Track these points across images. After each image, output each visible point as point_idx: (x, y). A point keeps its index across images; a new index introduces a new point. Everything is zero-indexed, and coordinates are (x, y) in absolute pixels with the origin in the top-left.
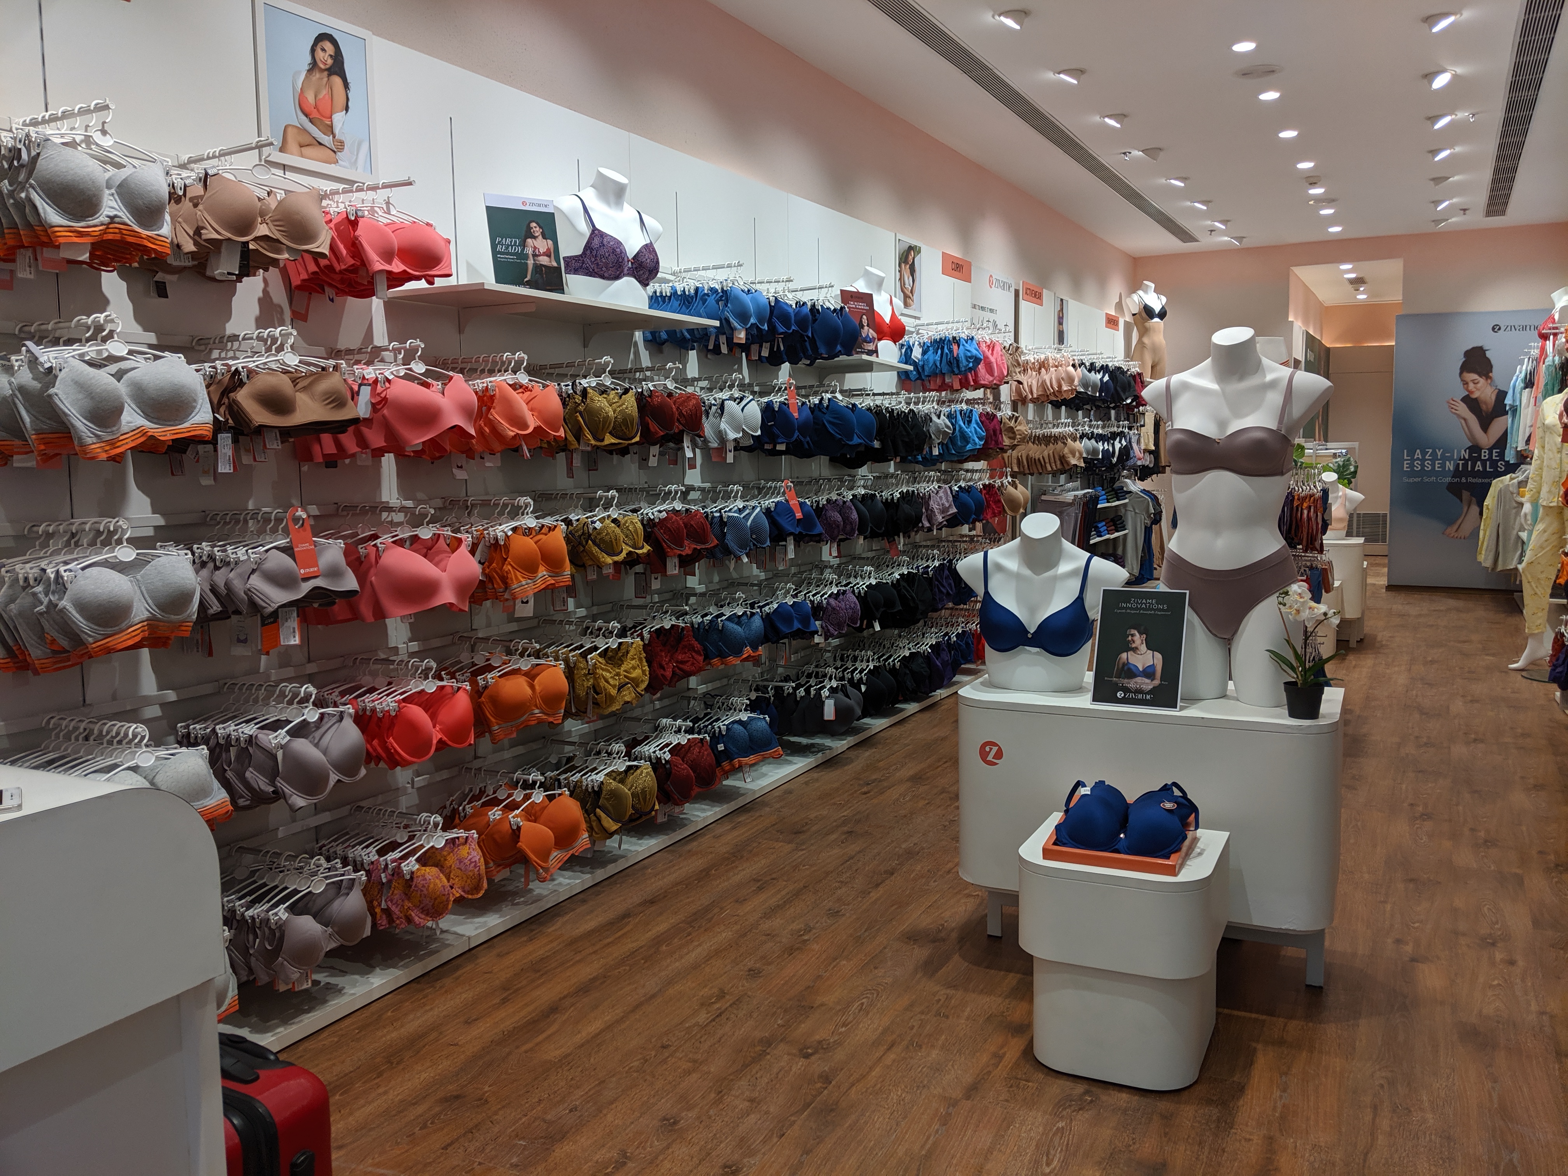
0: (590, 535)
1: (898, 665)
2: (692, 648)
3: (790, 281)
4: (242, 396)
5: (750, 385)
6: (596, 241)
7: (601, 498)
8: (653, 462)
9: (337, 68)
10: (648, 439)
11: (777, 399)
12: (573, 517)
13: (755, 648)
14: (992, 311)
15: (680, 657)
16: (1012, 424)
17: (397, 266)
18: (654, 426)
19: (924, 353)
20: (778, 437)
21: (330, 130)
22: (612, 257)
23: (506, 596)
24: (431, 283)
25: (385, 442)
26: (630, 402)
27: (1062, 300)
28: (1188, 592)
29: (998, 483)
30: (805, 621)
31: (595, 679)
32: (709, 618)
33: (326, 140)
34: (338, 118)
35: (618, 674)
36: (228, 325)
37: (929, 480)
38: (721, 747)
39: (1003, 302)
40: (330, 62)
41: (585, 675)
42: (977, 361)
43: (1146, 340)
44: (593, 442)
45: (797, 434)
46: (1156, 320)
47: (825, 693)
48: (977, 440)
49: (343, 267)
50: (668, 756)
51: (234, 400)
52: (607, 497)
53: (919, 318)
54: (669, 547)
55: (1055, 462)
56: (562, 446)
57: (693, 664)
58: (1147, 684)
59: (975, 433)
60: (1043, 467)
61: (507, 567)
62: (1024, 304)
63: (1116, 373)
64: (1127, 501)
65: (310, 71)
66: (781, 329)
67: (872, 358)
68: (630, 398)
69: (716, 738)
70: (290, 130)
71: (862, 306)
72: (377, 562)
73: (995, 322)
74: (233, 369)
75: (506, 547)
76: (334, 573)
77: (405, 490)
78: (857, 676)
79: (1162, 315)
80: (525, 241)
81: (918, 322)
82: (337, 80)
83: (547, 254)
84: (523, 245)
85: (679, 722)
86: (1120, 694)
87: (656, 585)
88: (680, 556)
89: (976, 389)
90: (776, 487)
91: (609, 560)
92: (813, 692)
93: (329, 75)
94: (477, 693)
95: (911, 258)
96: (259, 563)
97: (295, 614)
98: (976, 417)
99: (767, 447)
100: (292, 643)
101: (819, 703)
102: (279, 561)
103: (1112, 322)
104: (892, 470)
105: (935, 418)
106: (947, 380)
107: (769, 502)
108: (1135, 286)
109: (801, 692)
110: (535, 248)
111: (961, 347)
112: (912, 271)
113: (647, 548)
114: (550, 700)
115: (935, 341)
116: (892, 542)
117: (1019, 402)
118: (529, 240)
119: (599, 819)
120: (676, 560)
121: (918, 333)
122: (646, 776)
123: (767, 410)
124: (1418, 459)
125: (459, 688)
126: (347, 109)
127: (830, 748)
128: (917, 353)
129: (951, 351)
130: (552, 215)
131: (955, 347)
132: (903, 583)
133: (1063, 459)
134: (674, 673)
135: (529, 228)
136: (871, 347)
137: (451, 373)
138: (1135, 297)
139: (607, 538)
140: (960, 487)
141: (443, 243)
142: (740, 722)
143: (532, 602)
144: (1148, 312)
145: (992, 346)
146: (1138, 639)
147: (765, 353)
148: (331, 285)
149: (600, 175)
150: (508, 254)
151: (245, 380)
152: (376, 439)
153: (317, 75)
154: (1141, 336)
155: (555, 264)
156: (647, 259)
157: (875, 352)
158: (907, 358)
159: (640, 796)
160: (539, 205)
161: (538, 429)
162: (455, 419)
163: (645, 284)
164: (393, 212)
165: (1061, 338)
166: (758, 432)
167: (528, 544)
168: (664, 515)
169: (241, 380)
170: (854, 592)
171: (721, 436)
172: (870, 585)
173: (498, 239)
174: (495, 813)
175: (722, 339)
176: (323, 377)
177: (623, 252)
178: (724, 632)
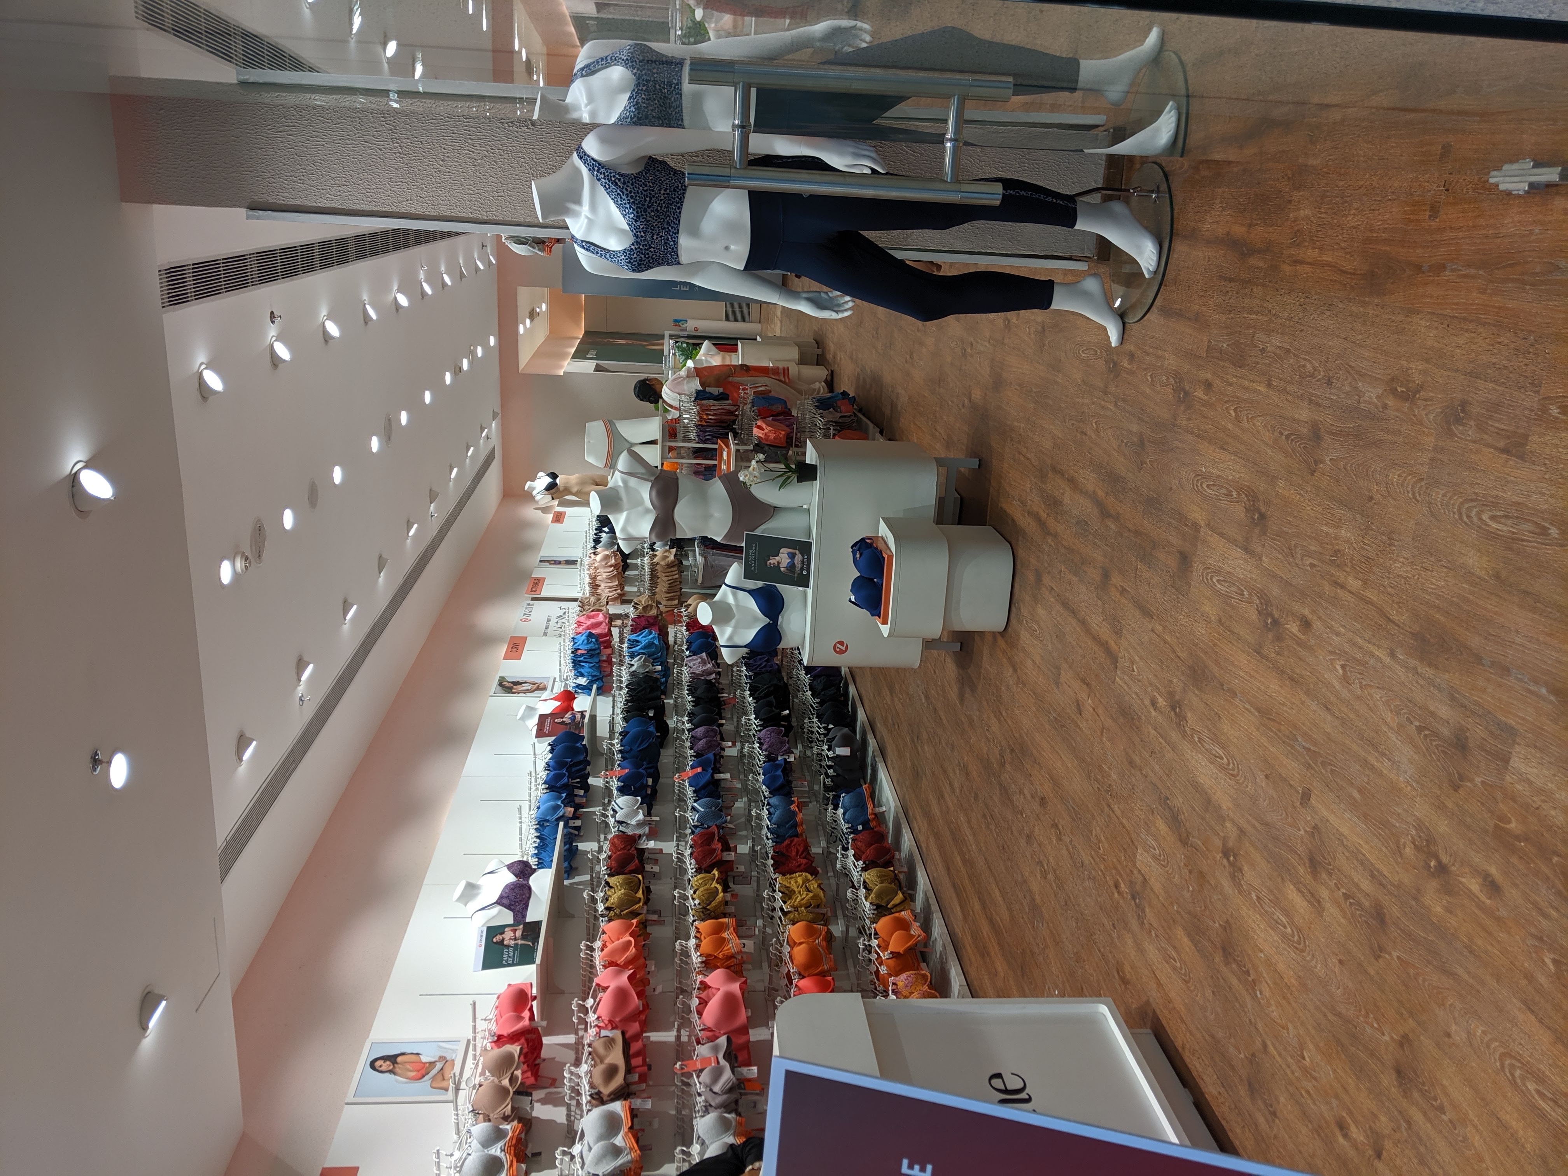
0: (704, 908)
1: (817, 700)
2: (789, 846)
4: (606, 1091)
5: (604, 804)
6: (505, 901)
7: (679, 902)
8: (656, 869)
9: (393, 1059)
10: (641, 870)
11: (615, 784)
12: (691, 919)
13: (793, 802)
14: (549, 620)
15: (794, 853)
16: (640, 607)
17: (526, 1014)
18: (632, 866)
19: (582, 675)
21: (432, 1064)
22: (516, 890)
23: (740, 958)
24: (534, 998)
25: (635, 1022)
26: (615, 881)
27: (541, 561)
30: (777, 767)
31: (801, 907)
32: (769, 834)
33: (439, 1066)
34: (424, 1059)
35: (800, 892)
36: (559, 1121)
37: (680, 673)
38: (860, 828)
39: (542, 612)
40: (388, 1063)
41: (799, 914)
42: (590, 635)
44: (641, 904)
45: (641, 770)
46: (558, 481)
47: (831, 754)
48: (652, 636)
50: (861, 862)
51: (609, 1095)
52: (679, 897)
53: (555, 679)
54: (715, 857)
55: (672, 571)
56: (643, 924)
57: (800, 845)
59: (645, 638)
60: (675, 580)
61: (721, 956)
62: (544, 593)
65: (395, 1074)
66: (565, 780)
67: (587, 715)
68: (613, 881)
69: (854, 831)
70: (434, 1085)
71: (548, 722)
72: (712, 1031)
73: (559, 617)
74: (589, 1098)
75: (708, 956)
77: (667, 1028)
78: (822, 731)
79: (554, 476)
81: (558, 679)
82: (399, 1059)
83: (515, 931)
84: (508, 946)
85: (839, 856)
86: (805, 573)
87: (742, 869)
88: (722, 851)
89: (612, 635)
90: (679, 787)
91: (721, 895)
92: (830, 763)
94: (802, 977)
96: (706, 1086)
97: (739, 1068)
98: (633, 637)
99: (649, 792)
100: (756, 1071)
101: (838, 758)
102: (705, 1076)
104: (671, 701)
105: (633, 669)
106: (605, 658)
107: (689, 791)
108: (529, 497)
109: (831, 772)
110: (510, 939)
111: (579, 647)
112: (518, 683)
113: (715, 872)
114: (810, 932)
115: (574, 667)
116: (725, 703)
117: (623, 599)
118: (505, 943)
119: (895, 906)
120: (725, 853)
121: (567, 680)
122: (871, 876)
123: (623, 791)
125: (796, 986)
126: (418, 1054)
127: (873, 752)
128: (582, 681)
129: (582, 655)
130: (489, 929)
131: (579, 652)
132: (756, 695)
133: (670, 566)
134: (805, 858)
135: (497, 943)
136: (578, 716)
137: (594, 984)
138: (538, 498)
139: (706, 896)
140: (687, 649)
141: (510, 985)
142: (844, 814)
143: (744, 941)
144: (551, 488)
145: (579, 624)
146: (773, 561)
147: (582, 792)
148: (535, 1059)
149: (459, 900)
151: (596, 1091)
152: (635, 1027)
153: (397, 1070)
155: (521, 926)
156: (518, 868)
157: (582, 713)
158: (587, 689)
159: (882, 878)
160: (482, 936)
161: (631, 935)
162: (623, 979)
163: (534, 871)
164: (490, 1017)
165: (571, 563)
166: (639, 798)
167: (706, 943)
168: (693, 861)
169: (596, 1094)
170: (760, 731)
171: (640, 824)
172: (756, 719)
173: (504, 962)
174: (883, 970)
175: (572, 823)
176: (595, 1051)
177: (513, 884)
178: (779, 824)
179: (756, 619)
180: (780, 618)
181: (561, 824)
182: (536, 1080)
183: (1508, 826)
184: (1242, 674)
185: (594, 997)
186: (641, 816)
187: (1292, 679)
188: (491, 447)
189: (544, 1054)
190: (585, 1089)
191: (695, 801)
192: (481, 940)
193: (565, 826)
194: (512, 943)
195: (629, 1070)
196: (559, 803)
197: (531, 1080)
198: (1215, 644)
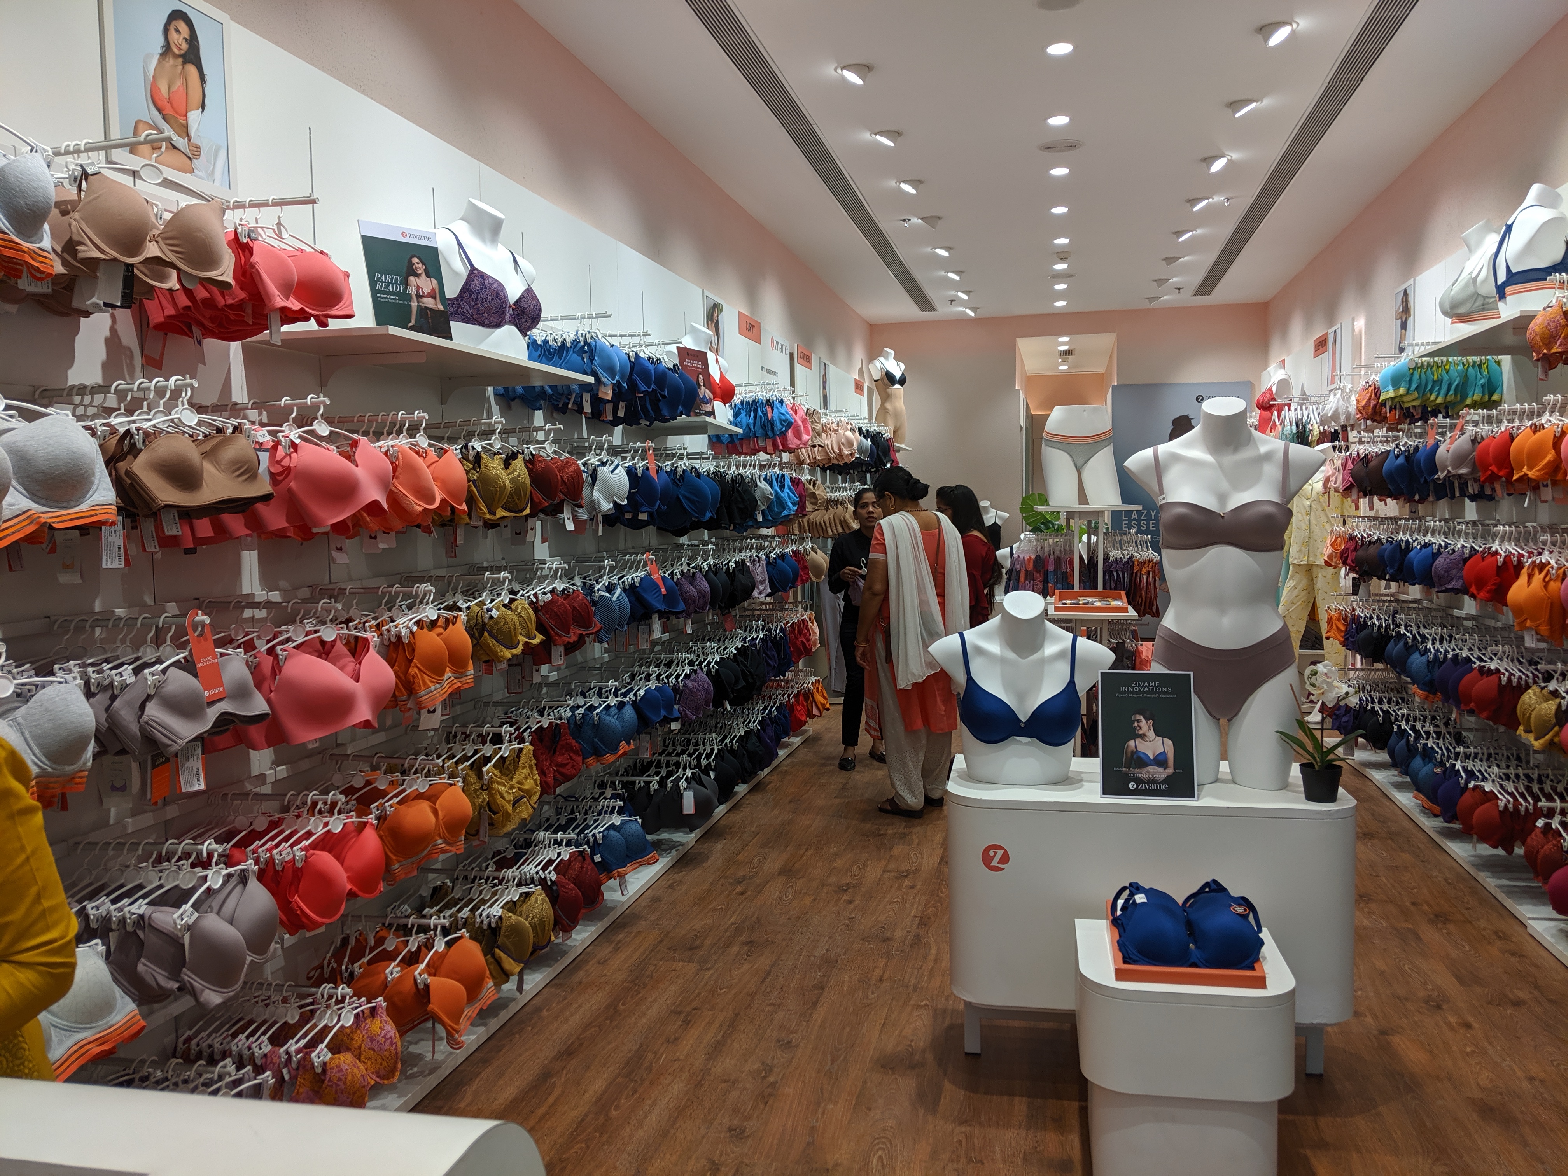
0: (485, 625)
1: (736, 746)
2: (569, 748)
3: (646, 335)
4: (140, 466)
6: (476, 283)
7: (488, 581)
10: (535, 511)
11: (640, 463)
12: (465, 605)
13: (629, 742)
14: (774, 373)
15: (560, 758)
16: (811, 489)
17: (295, 305)
18: (539, 497)
19: (747, 415)
20: (638, 505)
21: (184, 130)
23: (410, 705)
24: (322, 324)
25: (288, 522)
26: (519, 468)
27: (825, 364)
28: (1191, 673)
29: (801, 548)
30: (667, 706)
31: (491, 795)
32: (581, 711)
33: (180, 142)
34: (194, 116)
35: (513, 787)
36: (70, 372)
37: (753, 548)
38: (597, 857)
39: (780, 362)
40: (185, 46)
42: (789, 425)
43: (888, 406)
44: (488, 516)
45: (657, 502)
46: (897, 386)
47: (683, 784)
48: (791, 505)
49: (230, 301)
50: (554, 876)
51: (128, 473)
52: (496, 580)
54: (557, 633)
55: (836, 526)
56: (453, 522)
57: (573, 766)
58: (1160, 773)
59: (787, 496)
61: (413, 671)
62: (799, 369)
63: (876, 438)
66: (642, 387)
69: (594, 851)
71: (698, 364)
72: (276, 678)
73: (776, 384)
74: (122, 430)
75: (412, 647)
76: (240, 694)
77: (266, 580)
78: (704, 762)
79: (902, 381)
80: (406, 279)
82: (192, 69)
83: (432, 295)
84: (406, 283)
85: (562, 834)
86: (1132, 786)
88: (565, 643)
90: (638, 561)
91: (508, 654)
92: (669, 784)
93: (184, 63)
94: (383, 827)
95: (715, 315)
96: (158, 685)
97: (199, 751)
98: (788, 482)
99: (630, 516)
100: (196, 788)
101: (678, 796)
102: (180, 682)
103: (859, 387)
105: (758, 483)
106: (761, 443)
107: (633, 578)
109: (655, 785)
110: (418, 287)
111: (775, 410)
113: (538, 638)
114: (452, 826)
115: (748, 403)
116: (730, 615)
118: (412, 278)
119: (498, 960)
120: (562, 649)
122: (540, 902)
123: (633, 476)
124: (1135, 519)
125: (365, 823)
126: (203, 107)
127: (683, 844)
129: (765, 414)
131: (769, 410)
132: (740, 658)
134: (558, 778)
135: (411, 264)
136: (708, 408)
137: (356, 436)
139: (506, 628)
140: (776, 554)
141: (341, 276)
142: (613, 827)
143: (439, 711)
144: (890, 378)
145: (796, 410)
146: (1145, 725)
147: (621, 413)
148: (201, 325)
150: (389, 293)
151: (140, 445)
152: (275, 521)
154: (883, 403)
155: (441, 308)
156: (528, 305)
157: (712, 413)
159: (539, 927)
160: (421, 238)
161: (443, 501)
162: (373, 493)
164: (285, 235)
166: (626, 502)
167: (431, 640)
168: (549, 597)
169: (133, 446)
170: (703, 673)
171: (593, 506)
172: (714, 662)
173: (377, 275)
174: (393, 971)
175: (587, 397)
176: (227, 441)
177: (506, 296)
178: (599, 728)
179: (1021, 697)
180: (1029, 739)
181: (591, 380)
182: (159, 327)
185: (331, 438)
186: (607, 506)
188: (937, 304)
189: (212, 344)
190: (144, 421)
192: (414, 236)
193: (585, 387)
194: (412, 291)
195: (187, 514)
196: (617, 377)
197: (156, 317)
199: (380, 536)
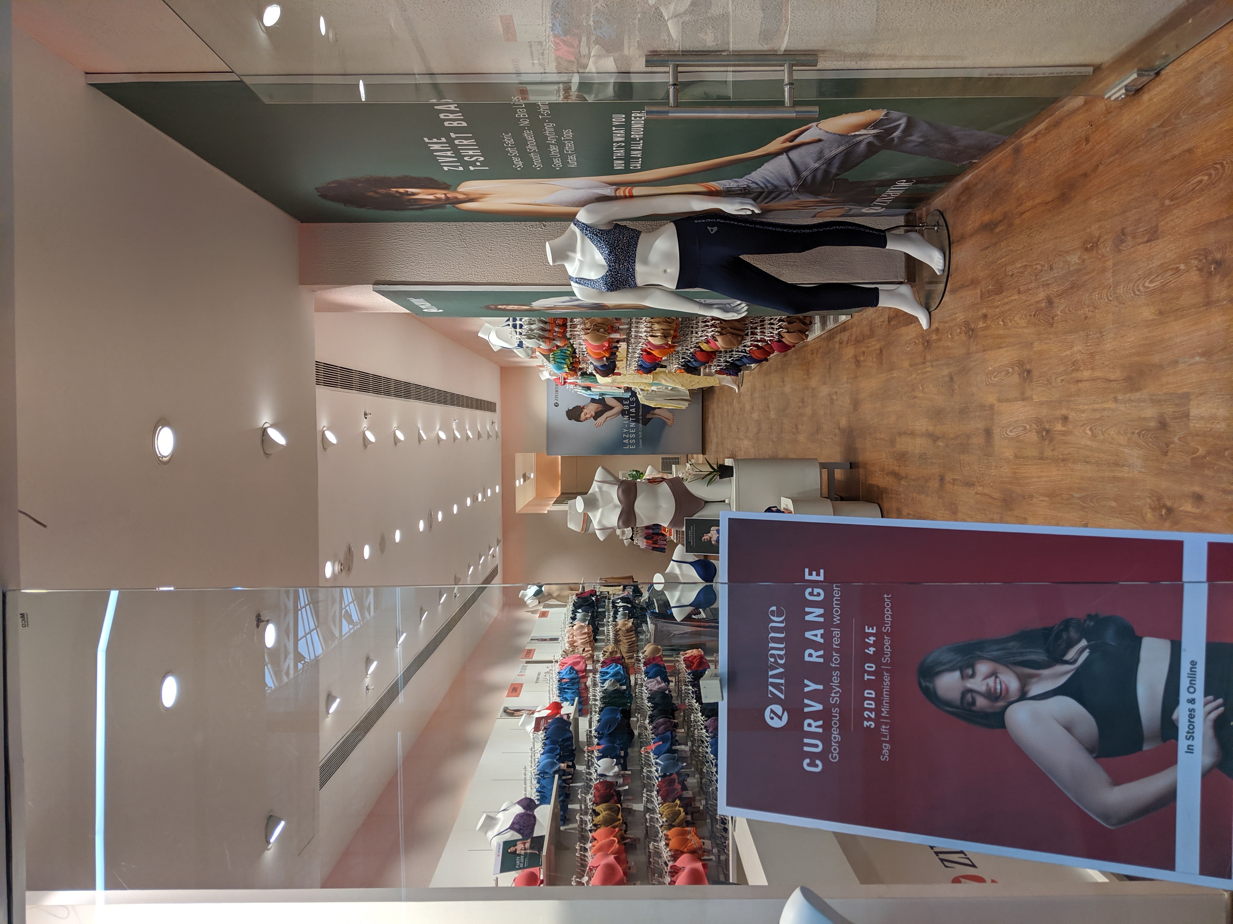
0: (670, 822)
5: (588, 765)
6: (516, 826)
7: (650, 823)
10: (619, 802)
11: (596, 754)
14: (539, 674)
16: (608, 654)
18: (612, 800)
19: (566, 693)
20: (616, 754)
22: (524, 819)
23: (699, 850)
26: (599, 808)
27: (531, 640)
29: (643, 661)
37: (641, 693)
39: (532, 670)
42: (572, 670)
43: (555, 595)
44: (621, 821)
45: (614, 746)
48: (617, 668)
52: (650, 819)
54: (676, 794)
55: (631, 635)
59: (613, 670)
60: (633, 642)
61: (685, 849)
62: (535, 658)
63: (576, 606)
64: (654, 600)
66: (558, 751)
67: (571, 718)
71: (542, 722)
73: (545, 673)
75: (675, 850)
80: (518, 854)
83: (524, 844)
84: (520, 855)
88: (682, 790)
90: (645, 753)
91: (683, 813)
95: (510, 711)
98: (604, 670)
99: (622, 753)
103: (544, 615)
104: (635, 709)
105: (605, 689)
106: (582, 684)
107: (653, 756)
108: (521, 604)
110: (521, 849)
111: (564, 677)
113: (677, 802)
115: (560, 693)
116: (677, 706)
118: (518, 852)
121: (556, 698)
123: (602, 757)
124: (629, 441)
129: (566, 683)
131: (564, 680)
133: (629, 631)
135: (511, 853)
137: (587, 866)
138: (529, 602)
139: (672, 815)
140: (646, 676)
143: (703, 841)
144: (538, 594)
149: (479, 832)
150: (524, 861)
155: (529, 840)
156: (525, 804)
157: (568, 715)
158: (571, 700)
160: (499, 848)
161: (614, 837)
162: (611, 859)
163: (538, 805)
165: (555, 639)
166: (615, 760)
167: (673, 843)
168: (659, 798)
170: (706, 721)
171: (617, 776)
172: (702, 716)
173: (517, 867)
175: (564, 778)
177: (522, 813)
181: (557, 776)
183: (1198, 454)
184: (1034, 480)
185: (588, 876)
186: (616, 769)
187: (1064, 460)
188: (495, 565)
191: (657, 758)
192: (499, 852)
193: (560, 778)
194: (523, 852)
196: (555, 761)
198: (1015, 473)
199: (629, 865)
